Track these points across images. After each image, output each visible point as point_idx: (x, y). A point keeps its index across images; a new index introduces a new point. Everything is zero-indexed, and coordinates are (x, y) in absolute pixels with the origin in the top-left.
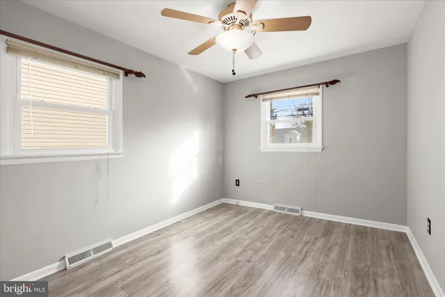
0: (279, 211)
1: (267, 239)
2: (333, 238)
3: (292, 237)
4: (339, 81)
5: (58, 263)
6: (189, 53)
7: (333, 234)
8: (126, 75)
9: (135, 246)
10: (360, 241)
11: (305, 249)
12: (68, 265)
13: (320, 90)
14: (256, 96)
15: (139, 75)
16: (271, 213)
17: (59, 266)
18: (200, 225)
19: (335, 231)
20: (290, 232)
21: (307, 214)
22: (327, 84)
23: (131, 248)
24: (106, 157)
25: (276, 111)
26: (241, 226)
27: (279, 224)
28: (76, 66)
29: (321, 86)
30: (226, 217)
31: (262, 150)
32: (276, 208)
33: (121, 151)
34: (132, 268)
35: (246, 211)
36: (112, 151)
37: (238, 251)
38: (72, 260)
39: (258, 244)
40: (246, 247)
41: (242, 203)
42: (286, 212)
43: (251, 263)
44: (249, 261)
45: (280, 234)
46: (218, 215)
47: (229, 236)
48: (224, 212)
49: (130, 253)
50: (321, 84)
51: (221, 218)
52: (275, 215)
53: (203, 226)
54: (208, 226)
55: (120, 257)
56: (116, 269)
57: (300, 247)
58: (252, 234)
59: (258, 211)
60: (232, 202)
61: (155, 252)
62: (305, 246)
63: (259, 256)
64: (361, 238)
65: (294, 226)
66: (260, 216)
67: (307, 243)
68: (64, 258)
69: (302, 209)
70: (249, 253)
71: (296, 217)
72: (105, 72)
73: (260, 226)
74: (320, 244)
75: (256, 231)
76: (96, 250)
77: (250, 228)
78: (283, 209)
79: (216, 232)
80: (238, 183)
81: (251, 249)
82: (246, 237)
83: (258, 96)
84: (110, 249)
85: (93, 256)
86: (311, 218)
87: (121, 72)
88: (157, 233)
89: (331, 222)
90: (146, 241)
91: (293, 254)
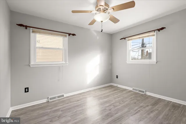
0: (135, 91)
1: (122, 102)
2: (157, 107)
3: (135, 103)
4: (165, 28)
5: (46, 99)
6: (89, 25)
7: (158, 105)
8: (69, 35)
9: (71, 97)
10: (173, 110)
11: (138, 110)
12: (49, 100)
13: (155, 33)
14: (125, 38)
15: (74, 35)
16: (130, 91)
17: (47, 100)
18: (97, 93)
19: (160, 103)
20: (135, 101)
21: (148, 94)
22: (159, 30)
23: (70, 98)
24: (62, 65)
25: (145, 44)
26: (114, 95)
27: (132, 97)
28: (52, 34)
29: (156, 31)
30: (110, 91)
31: (127, 63)
32: (133, 89)
33: (67, 63)
34: (67, 105)
35: (119, 89)
36: (64, 63)
37: (108, 105)
38: (51, 99)
39: (118, 104)
40: (112, 104)
41: (119, 86)
42: (138, 92)
43: (110, 111)
44: (110, 110)
45: (130, 101)
46: (107, 90)
47: (107, 99)
48: (109, 89)
49: (69, 99)
50: (155, 30)
51: (108, 91)
52: (132, 92)
53: (99, 93)
54: (100, 94)
55: (65, 100)
56: (62, 104)
57: (136, 108)
58: (117, 99)
59: (125, 90)
60: (115, 85)
61: (77, 100)
62: (139, 108)
63: (115, 109)
64: (174, 109)
65: (139, 98)
66: (125, 92)
67: (141, 107)
68: (48, 98)
69: (146, 91)
70: (112, 107)
71: (142, 95)
72: (62, 35)
73: (122, 97)
74: (147, 108)
75: (120, 98)
76: (59, 97)
77: (117, 96)
78: (137, 90)
79: (102, 96)
80: (117, 77)
81: (113, 105)
82: (114, 100)
83: (126, 39)
84: (63, 97)
85: (57, 99)
86: (150, 96)
87: (67, 35)
88: (80, 94)
89: (160, 99)
90: (75, 96)
91: (131, 111)
